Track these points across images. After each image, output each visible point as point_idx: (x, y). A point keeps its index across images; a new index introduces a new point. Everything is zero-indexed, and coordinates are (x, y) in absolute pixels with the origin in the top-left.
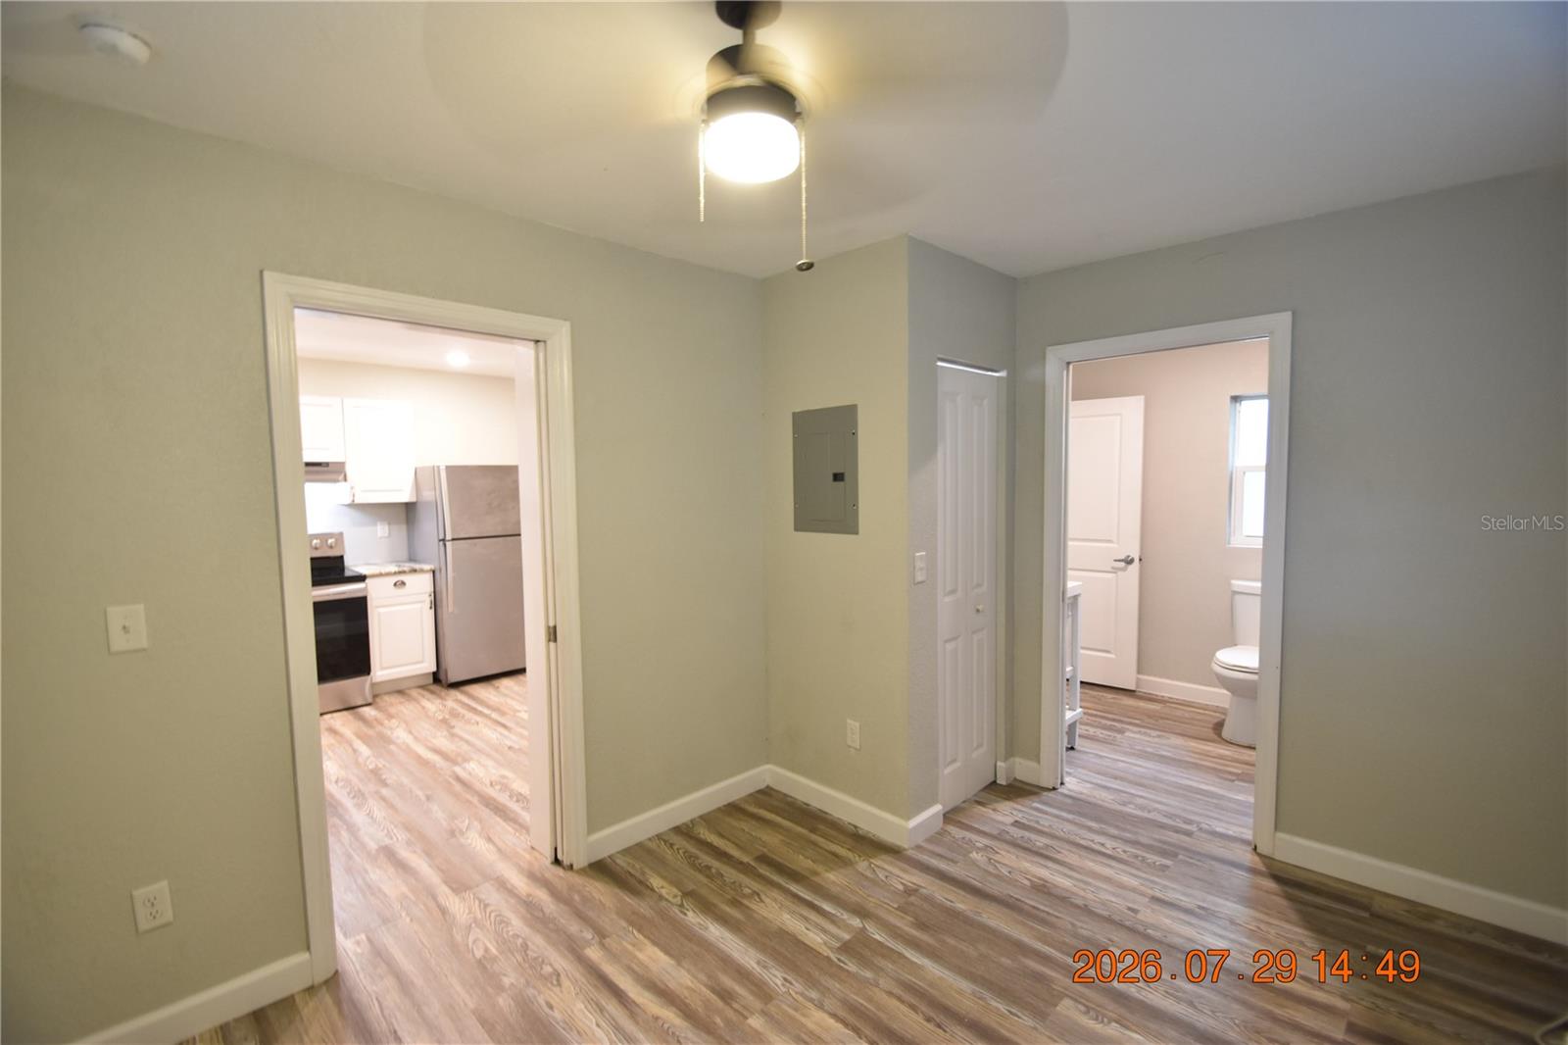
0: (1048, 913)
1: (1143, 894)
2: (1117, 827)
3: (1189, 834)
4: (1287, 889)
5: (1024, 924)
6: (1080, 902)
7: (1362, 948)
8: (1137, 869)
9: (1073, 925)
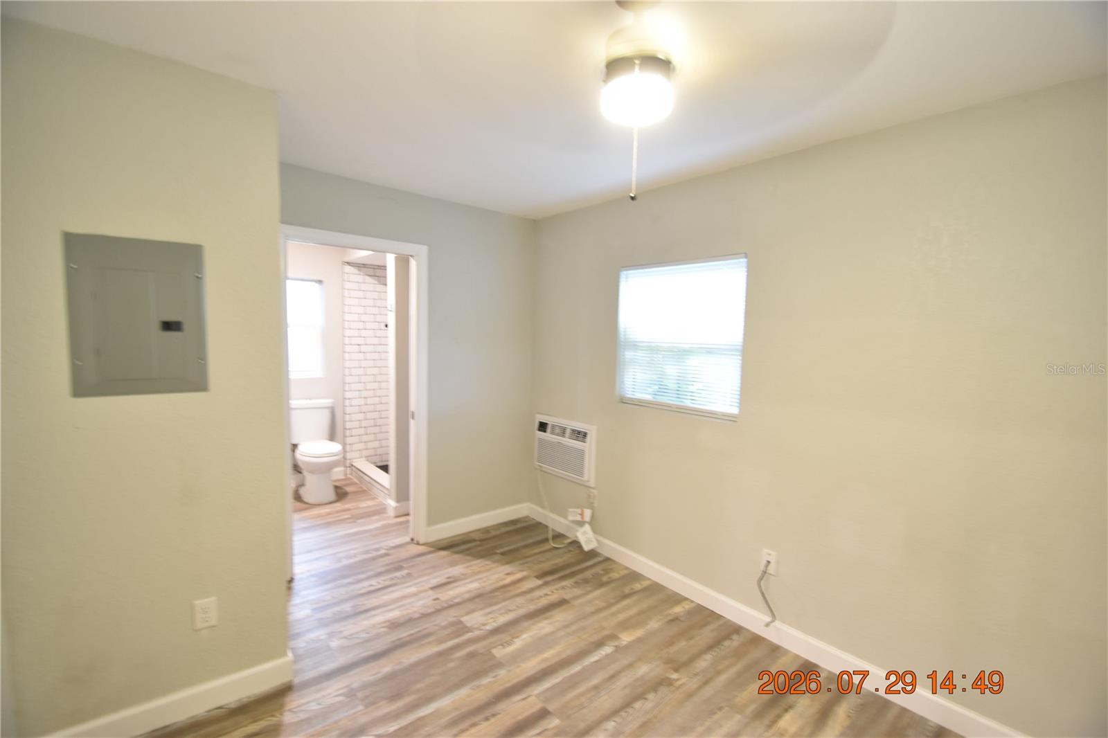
0: (420, 631)
1: (426, 591)
2: (363, 573)
3: (387, 555)
4: (451, 550)
5: (423, 645)
6: (417, 615)
7: (496, 554)
8: (404, 583)
9: (436, 625)
